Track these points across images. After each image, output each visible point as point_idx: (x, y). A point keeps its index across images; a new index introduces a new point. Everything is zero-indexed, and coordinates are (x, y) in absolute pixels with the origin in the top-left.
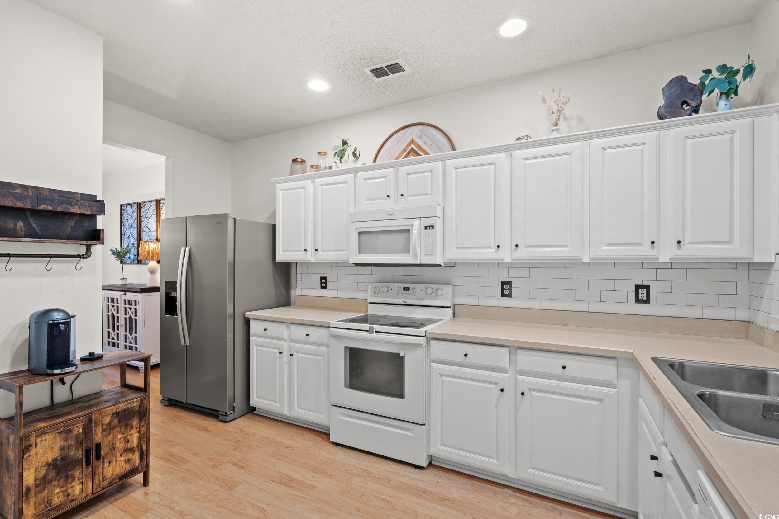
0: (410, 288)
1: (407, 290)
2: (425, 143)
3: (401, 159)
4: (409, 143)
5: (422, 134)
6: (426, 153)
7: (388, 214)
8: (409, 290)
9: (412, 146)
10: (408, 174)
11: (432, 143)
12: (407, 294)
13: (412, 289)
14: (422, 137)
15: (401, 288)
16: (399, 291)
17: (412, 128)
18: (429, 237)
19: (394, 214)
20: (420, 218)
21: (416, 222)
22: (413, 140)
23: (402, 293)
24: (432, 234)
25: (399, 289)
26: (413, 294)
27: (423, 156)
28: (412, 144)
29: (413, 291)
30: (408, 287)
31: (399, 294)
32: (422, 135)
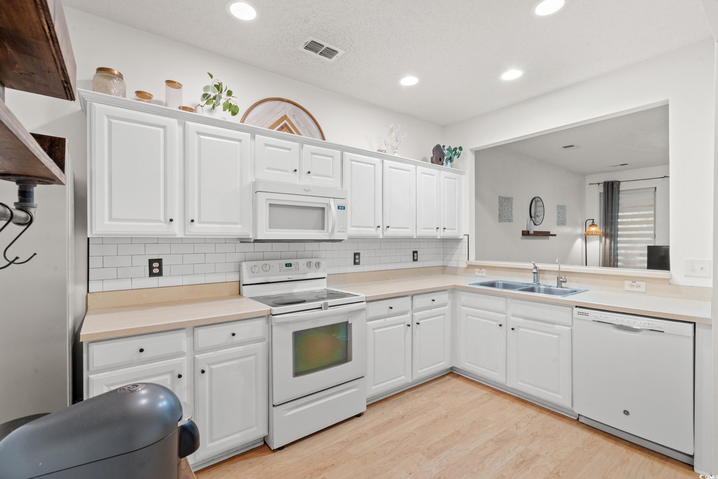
0: (292, 264)
1: (289, 266)
2: (298, 123)
3: (275, 130)
4: (282, 117)
5: (294, 113)
6: (299, 133)
7: (305, 190)
8: (291, 266)
9: (285, 121)
10: (313, 153)
11: (304, 126)
12: (290, 270)
13: (294, 265)
14: (295, 117)
15: (283, 265)
16: (281, 268)
17: (284, 103)
18: (341, 216)
19: (310, 191)
20: (334, 198)
21: (332, 202)
22: (286, 116)
23: (285, 270)
24: (344, 214)
25: (281, 266)
26: (296, 269)
27: (296, 135)
28: (285, 120)
29: (296, 267)
30: (290, 263)
31: (281, 271)
32: (295, 115)
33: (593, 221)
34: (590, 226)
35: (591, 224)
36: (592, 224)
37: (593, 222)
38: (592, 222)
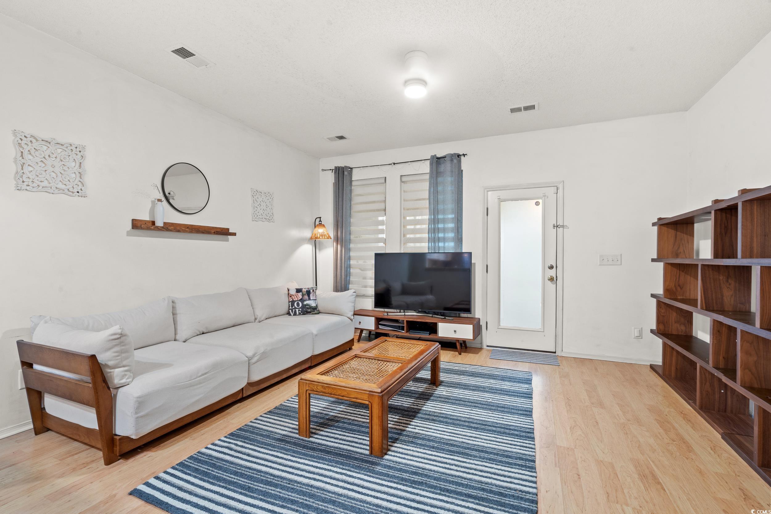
33: (320, 219)
36: (319, 223)
37: (320, 221)
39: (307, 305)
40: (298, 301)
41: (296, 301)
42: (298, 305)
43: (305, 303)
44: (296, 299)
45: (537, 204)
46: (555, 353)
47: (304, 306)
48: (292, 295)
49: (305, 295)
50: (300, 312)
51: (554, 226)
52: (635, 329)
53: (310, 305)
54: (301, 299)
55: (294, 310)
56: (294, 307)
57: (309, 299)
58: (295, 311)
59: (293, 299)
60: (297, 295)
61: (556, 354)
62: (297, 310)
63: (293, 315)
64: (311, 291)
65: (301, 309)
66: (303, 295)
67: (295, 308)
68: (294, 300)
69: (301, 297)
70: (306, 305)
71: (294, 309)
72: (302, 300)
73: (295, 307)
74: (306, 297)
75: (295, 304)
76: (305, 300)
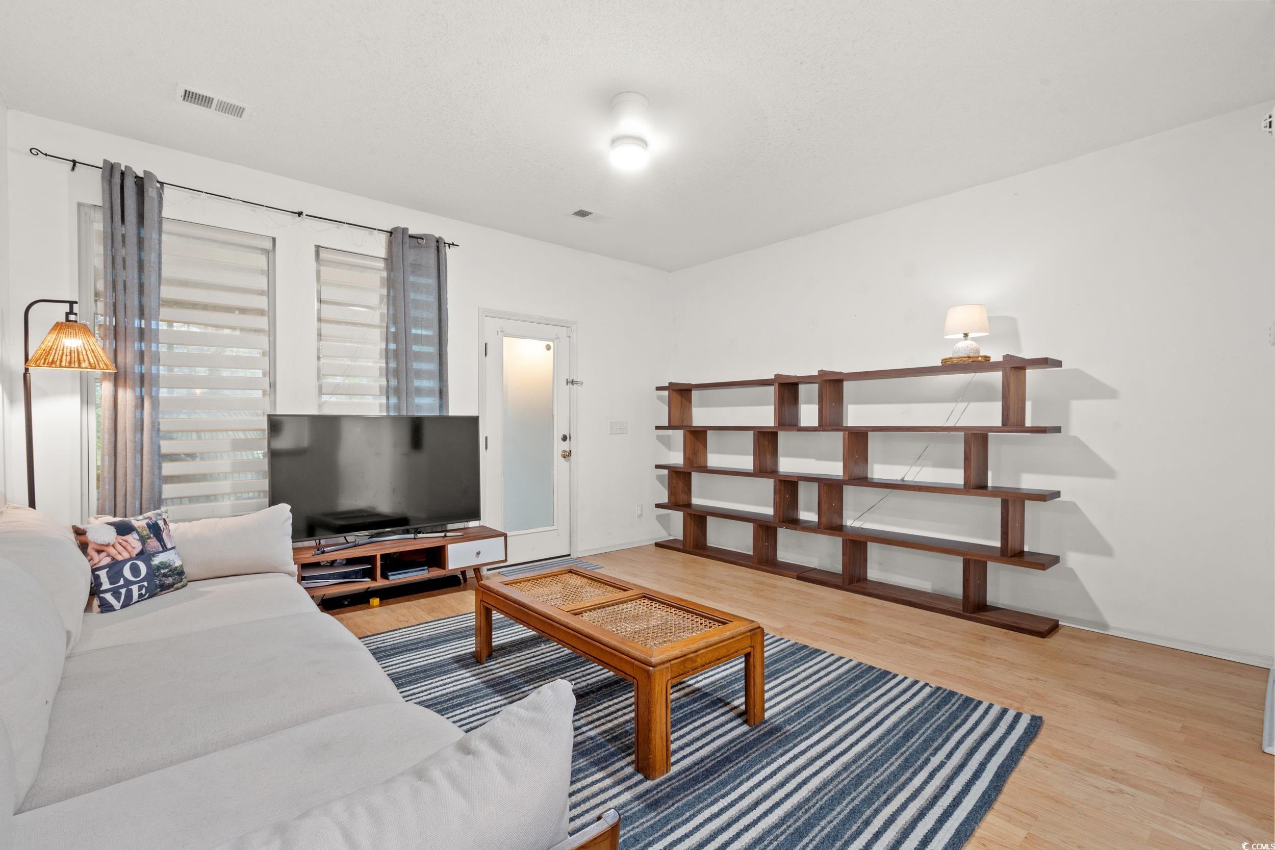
33: (71, 308)
34: (58, 327)
35: (63, 319)
36: (67, 320)
37: (72, 312)
38: (67, 314)
39: (163, 565)
40: (131, 559)
41: (125, 561)
42: (135, 570)
43: (156, 561)
44: (126, 555)
45: (548, 348)
46: (569, 555)
47: (153, 572)
48: (108, 545)
49: (149, 538)
50: (143, 592)
51: (567, 383)
52: (638, 506)
53: (170, 565)
54: (142, 553)
55: (123, 591)
56: (122, 582)
57: (165, 549)
58: (129, 593)
59: (113, 559)
60: (124, 544)
61: (572, 556)
62: (135, 588)
63: (122, 607)
64: (161, 523)
65: (145, 584)
66: (143, 540)
67: (128, 583)
68: (120, 558)
69: (138, 546)
70: (158, 568)
71: (122, 587)
72: (143, 555)
73: (126, 580)
74: (153, 544)
75: (127, 572)
76: (155, 554)
